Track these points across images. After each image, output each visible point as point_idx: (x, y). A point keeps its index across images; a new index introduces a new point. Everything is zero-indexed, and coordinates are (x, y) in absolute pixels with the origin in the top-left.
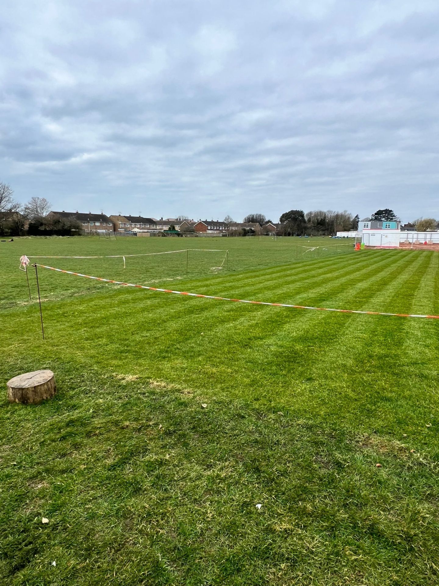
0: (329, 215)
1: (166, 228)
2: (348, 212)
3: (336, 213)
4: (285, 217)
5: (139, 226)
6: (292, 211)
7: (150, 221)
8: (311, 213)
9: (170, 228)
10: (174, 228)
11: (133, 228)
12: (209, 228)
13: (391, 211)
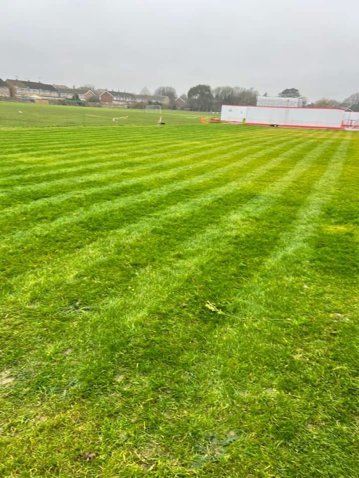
0: (237, 92)
1: (70, 96)
2: (254, 90)
3: (243, 90)
4: (193, 91)
5: (38, 93)
6: (199, 86)
7: (50, 88)
8: (219, 89)
9: (73, 97)
10: (77, 97)
11: (32, 94)
12: (115, 99)
13: (297, 90)
